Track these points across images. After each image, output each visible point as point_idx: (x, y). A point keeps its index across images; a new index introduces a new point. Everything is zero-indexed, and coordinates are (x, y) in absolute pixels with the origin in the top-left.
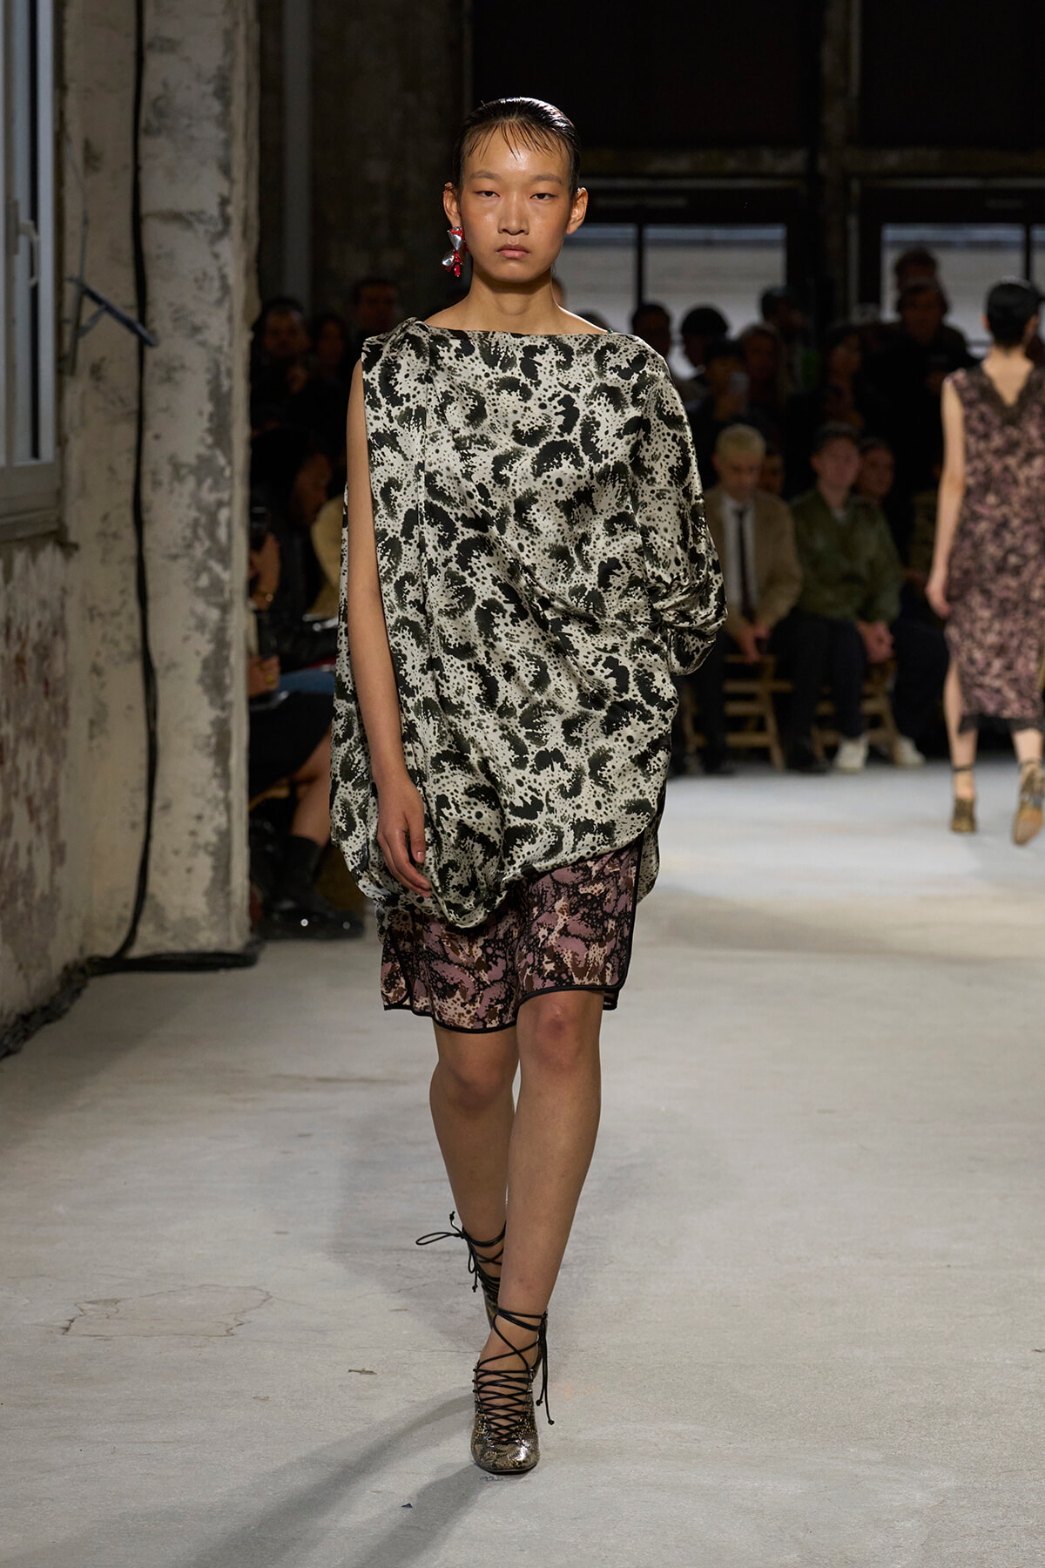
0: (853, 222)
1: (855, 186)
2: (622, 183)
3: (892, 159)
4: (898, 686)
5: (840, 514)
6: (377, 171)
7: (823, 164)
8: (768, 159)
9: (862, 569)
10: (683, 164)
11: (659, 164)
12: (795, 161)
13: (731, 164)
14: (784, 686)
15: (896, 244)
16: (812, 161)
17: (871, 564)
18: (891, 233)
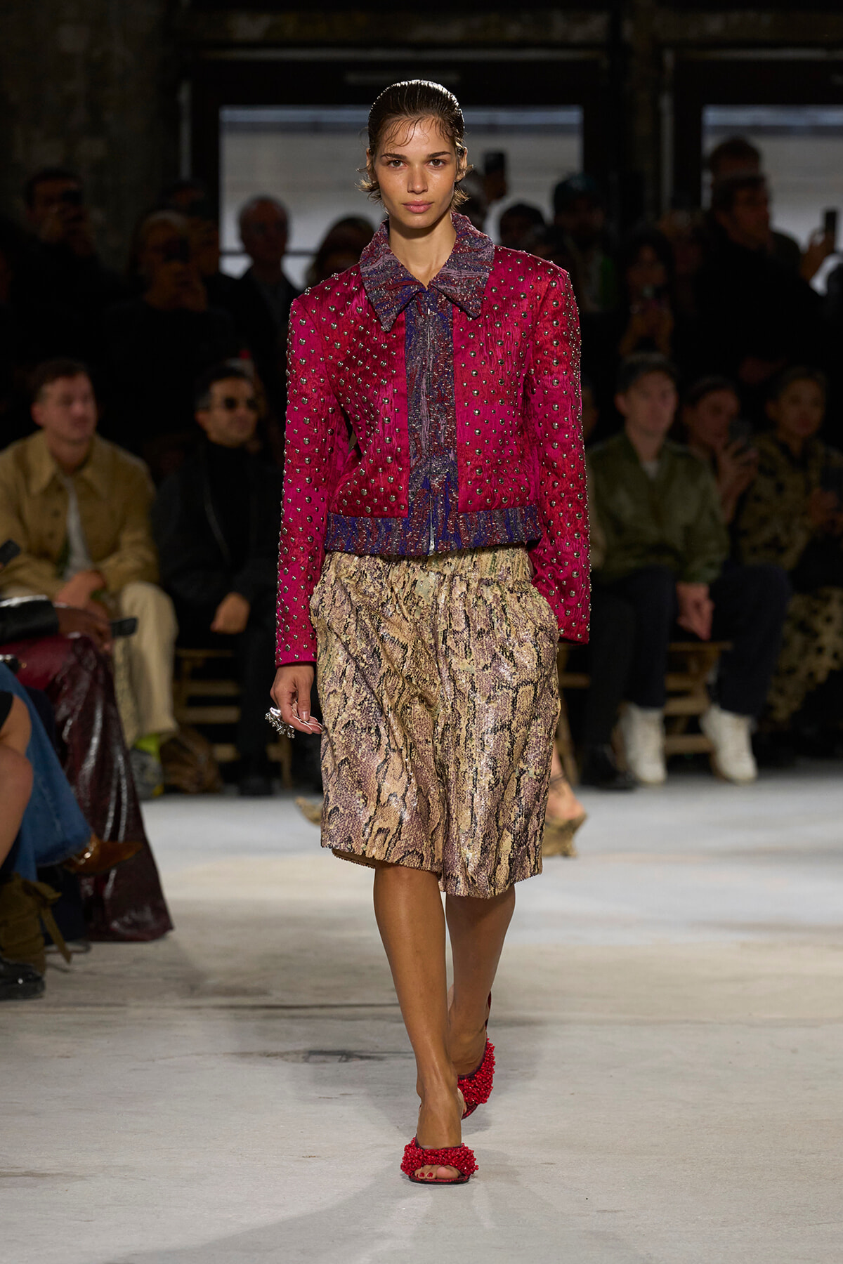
0: (666, 103)
1: (669, 58)
2: (378, 54)
3: (715, 25)
4: (720, 680)
5: (651, 467)
6: (71, 39)
7: (628, 30)
8: (560, 26)
9: (675, 537)
10: (454, 31)
11: (424, 32)
12: (596, 26)
13: (514, 31)
14: (580, 681)
15: (719, 129)
16: (614, 27)
17: (688, 530)
18: (714, 116)
